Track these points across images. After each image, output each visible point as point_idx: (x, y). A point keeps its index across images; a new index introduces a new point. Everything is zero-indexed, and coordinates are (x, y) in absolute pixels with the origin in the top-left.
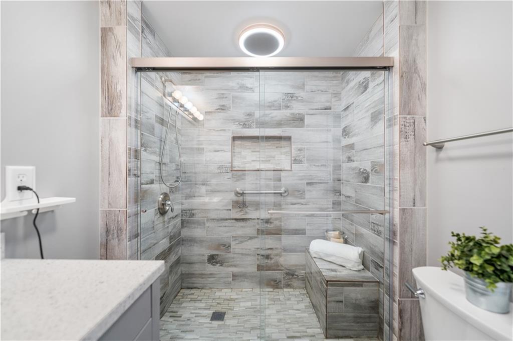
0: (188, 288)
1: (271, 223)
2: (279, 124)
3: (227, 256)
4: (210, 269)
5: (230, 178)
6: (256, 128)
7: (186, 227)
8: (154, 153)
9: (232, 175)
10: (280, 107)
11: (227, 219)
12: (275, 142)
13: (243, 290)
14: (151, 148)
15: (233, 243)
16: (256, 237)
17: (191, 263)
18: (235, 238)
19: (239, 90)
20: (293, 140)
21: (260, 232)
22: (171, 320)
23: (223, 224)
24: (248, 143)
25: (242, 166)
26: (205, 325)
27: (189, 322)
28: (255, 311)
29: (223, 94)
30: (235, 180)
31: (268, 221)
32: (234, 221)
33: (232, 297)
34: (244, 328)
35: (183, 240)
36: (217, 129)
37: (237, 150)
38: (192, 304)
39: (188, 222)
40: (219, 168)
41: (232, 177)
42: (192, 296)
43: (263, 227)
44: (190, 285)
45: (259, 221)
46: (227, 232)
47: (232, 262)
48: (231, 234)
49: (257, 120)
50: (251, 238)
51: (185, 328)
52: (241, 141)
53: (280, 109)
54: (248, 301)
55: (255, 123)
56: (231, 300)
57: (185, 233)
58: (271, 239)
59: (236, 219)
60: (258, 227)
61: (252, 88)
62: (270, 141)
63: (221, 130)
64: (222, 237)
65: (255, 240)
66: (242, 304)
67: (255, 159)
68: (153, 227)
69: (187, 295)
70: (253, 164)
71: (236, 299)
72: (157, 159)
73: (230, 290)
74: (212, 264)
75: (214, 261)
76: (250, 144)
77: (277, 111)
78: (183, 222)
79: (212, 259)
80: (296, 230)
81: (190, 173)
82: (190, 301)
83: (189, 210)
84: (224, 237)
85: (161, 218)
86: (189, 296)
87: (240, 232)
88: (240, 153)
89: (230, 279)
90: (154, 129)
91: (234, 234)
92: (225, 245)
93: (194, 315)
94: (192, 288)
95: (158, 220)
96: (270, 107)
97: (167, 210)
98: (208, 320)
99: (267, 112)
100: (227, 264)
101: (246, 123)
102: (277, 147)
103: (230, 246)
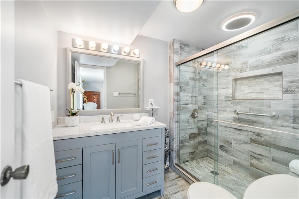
0: (210, 158)
1: (261, 136)
2: (269, 65)
3: (230, 149)
4: (221, 152)
5: (231, 104)
6: (249, 71)
7: (209, 127)
8: (189, 93)
9: (233, 102)
10: (271, 51)
11: (230, 127)
12: (269, 78)
13: (239, 173)
14: (187, 91)
15: (233, 143)
16: (249, 143)
17: (211, 146)
18: (235, 140)
19: (237, 50)
20: (283, 74)
21: (253, 141)
22: (195, 163)
23: (228, 130)
24: (246, 82)
25: (241, 96)
26: (206, 172)
27: (201, 167)
28: (235, 183)
29: (227, 55)
30: (235, 105)
31: (258, 135)
32: (234, 129)
33: (229, 172)
34: (223, 184)
35: (208, 133)
36: (224, 76)
37: (238, 86)
38: (208, 163)
39: (210, 125)
40: (225, 98)
41: (233, 103)
42: (210, 161)
43: (254, 137)
44: (211, 157)
45: (252, 133)
46: (230, 135)
47: (232, 153)
48: (232, 136)
49: (250, 65)
50: (245, 143)
51: (198, 168)
52: (241, 81)
53: (270, 53)
54: (237, 178)
55: (248, 68)
56: (228, 172)
57: (209, 130)
58: (261, 148)
59: (236, 129)
60: (250, 137)
61: (246, 46)
62: (264, 78)
63: (226, 76)
64: (227, 137)
65: (249, 145)
66: (231, 177)
67: (251, 91)
68: (188, 122)
69: (208, 159)
70: (250, 94)
71: (230, 173)
72: (190, 95)
73: (231, 169)
74: (221, 150)
75: (223, 149)
76: (247, 82)
77: (268, 55)
78: (208, 124)
79: (221, 147)
80: (288, 148)
81: (212, 100)
82: (207, 162)
83: (211, 119)
84: (229, 138)
85: (193, 119)
86: (208, 160)
87: (238, 137)
88: (240, 88)
89: (232, 163)
90: (188, 83)
91: (234, 137)
92: (228, 142)
93: (205, 167)
94: (212, 159)
95: (191, 120)
96: (261, 54)
97: (195, 116)
98: (209, 172)
99: (259, 58)
100: (230, 153)
101: (242, 69)
102: (270, 82)
103: (231, 144)
